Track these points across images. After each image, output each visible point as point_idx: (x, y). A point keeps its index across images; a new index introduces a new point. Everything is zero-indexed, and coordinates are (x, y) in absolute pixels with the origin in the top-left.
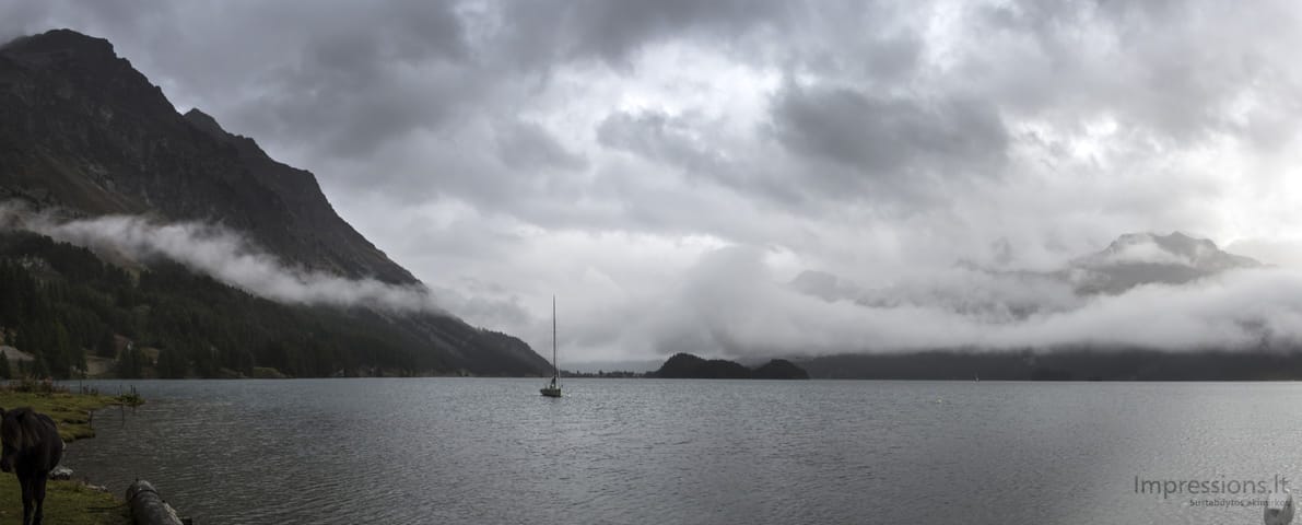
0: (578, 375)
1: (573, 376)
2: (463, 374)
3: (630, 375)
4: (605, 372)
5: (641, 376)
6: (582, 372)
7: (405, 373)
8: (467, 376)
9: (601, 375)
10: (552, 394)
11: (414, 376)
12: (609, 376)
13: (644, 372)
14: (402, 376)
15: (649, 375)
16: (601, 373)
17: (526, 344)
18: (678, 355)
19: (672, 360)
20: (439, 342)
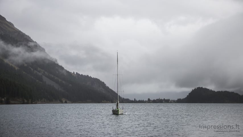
0: (135, 102)
1: (132, 102)
2: (64, 101)
3: (167, 101)
4: (152, 99)
5: (174, 102)
6: (138, 100)
7: (26, 101)
8: (66, 102)
9: (149, 101)
10: (116, 113)
11: (32, 103)
12: (154, 101)
13: (176, 99)
14: (23, 103)
15: (179, 101)
16: (149, 99)
17: (103, 83)
18: (198, 88)
19: (193, 91)
20: (48, 82)
